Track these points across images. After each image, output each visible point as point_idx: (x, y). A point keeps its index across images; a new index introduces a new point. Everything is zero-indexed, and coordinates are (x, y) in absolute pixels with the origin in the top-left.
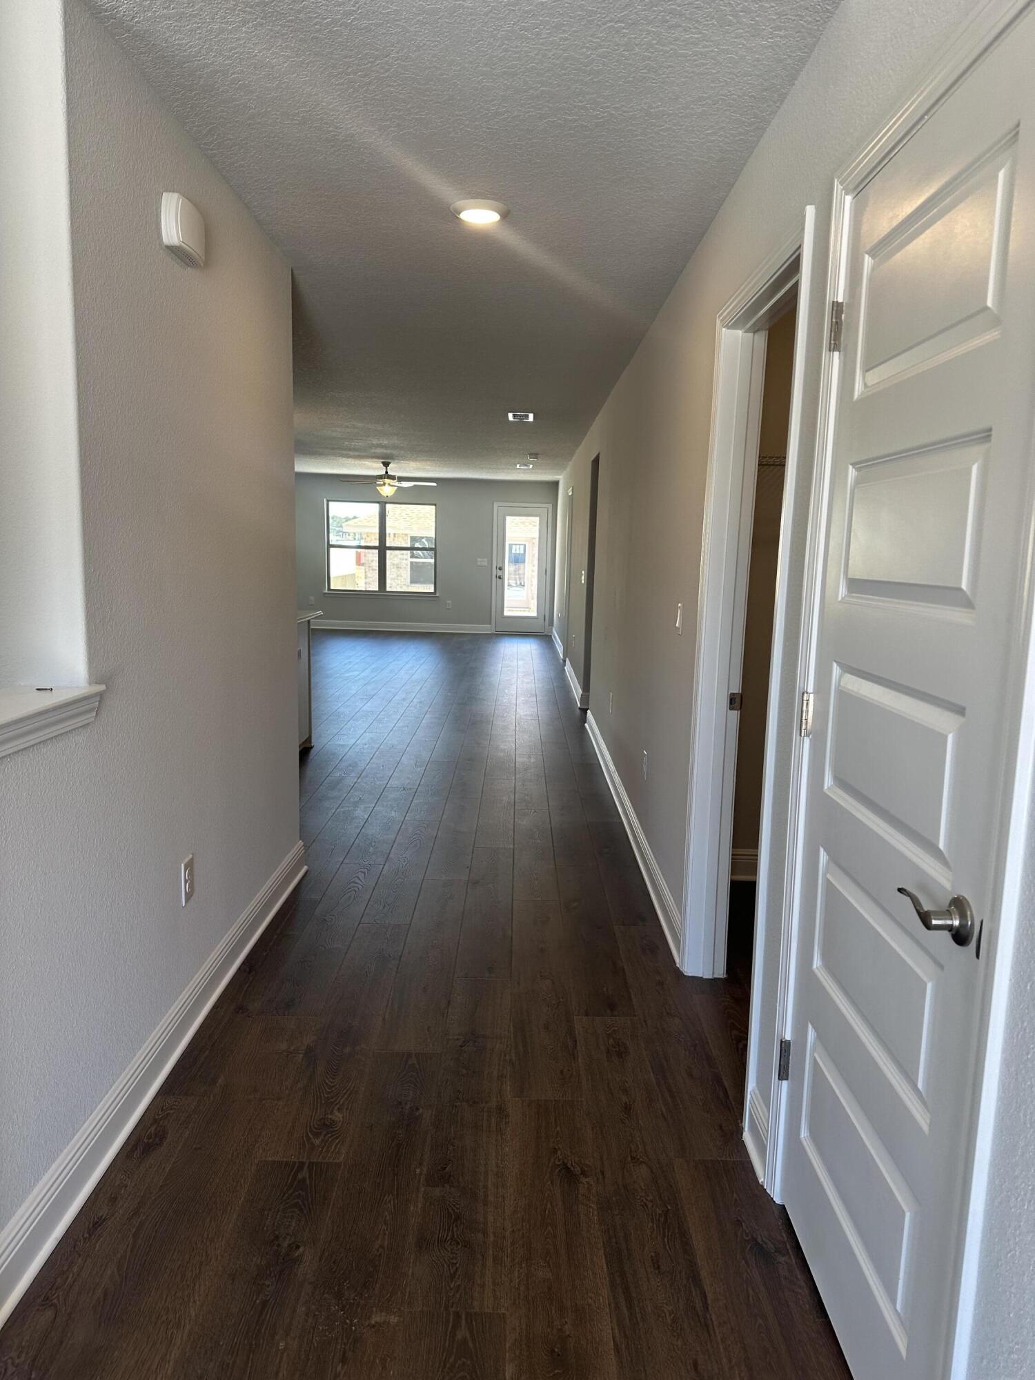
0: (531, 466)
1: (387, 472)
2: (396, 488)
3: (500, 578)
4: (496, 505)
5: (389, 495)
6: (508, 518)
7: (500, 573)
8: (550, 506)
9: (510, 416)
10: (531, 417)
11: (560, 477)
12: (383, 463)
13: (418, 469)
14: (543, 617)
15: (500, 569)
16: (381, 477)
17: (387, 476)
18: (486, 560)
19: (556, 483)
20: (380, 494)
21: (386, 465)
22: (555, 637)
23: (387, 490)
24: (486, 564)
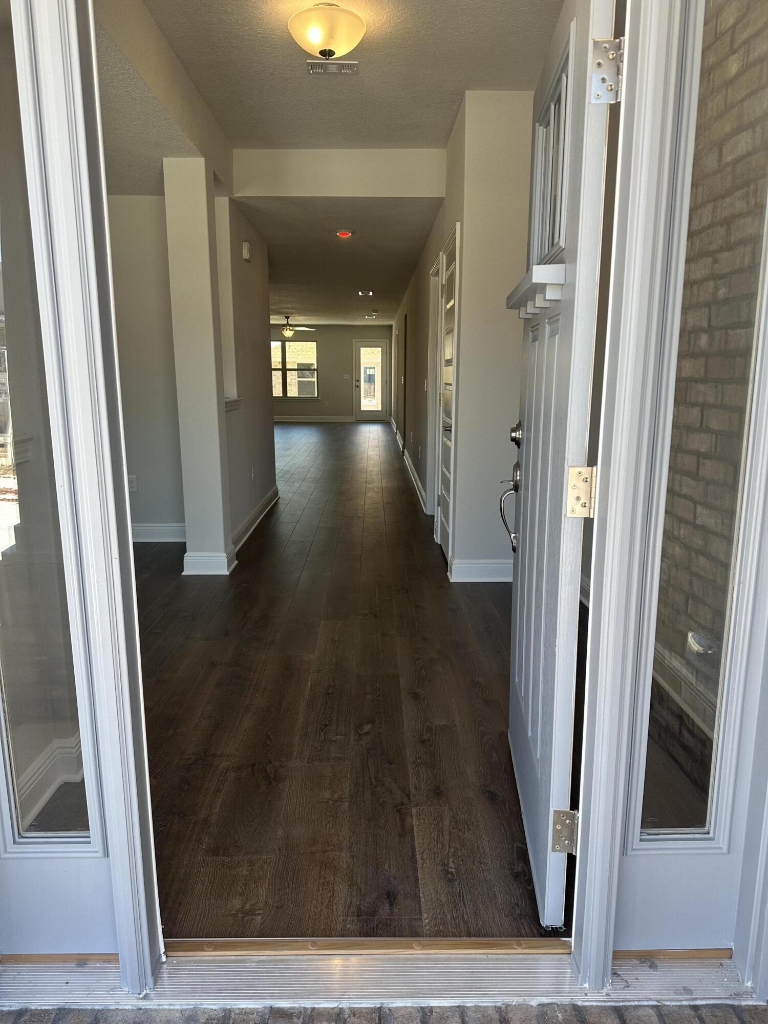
0: (374, 317)
1: (288, 322)
2: (294, 332)
3: (358, 387)
4: (354, 340)
5: (290, 336)
6: (361, 349)
7: (357, 384)
8: (388, 341)
9: (360, 293)
10: (371, 293)
11: (393, 323)
12: (285, 317)
13: (306, 320)
14: (385, 411)
15: (358, 381)
16: (285, 325)
17: (288, 324)
18: (349, 376)
19: (391, 326)
20: (284, 336)
21: (287, 318)
22: (393, 423)
23: (288, 333)
24: (349, 378)
